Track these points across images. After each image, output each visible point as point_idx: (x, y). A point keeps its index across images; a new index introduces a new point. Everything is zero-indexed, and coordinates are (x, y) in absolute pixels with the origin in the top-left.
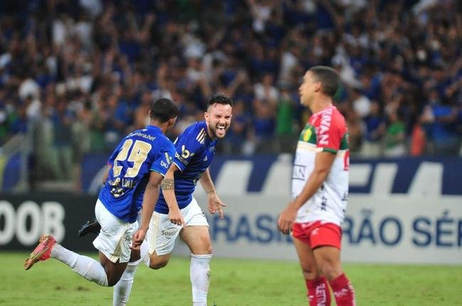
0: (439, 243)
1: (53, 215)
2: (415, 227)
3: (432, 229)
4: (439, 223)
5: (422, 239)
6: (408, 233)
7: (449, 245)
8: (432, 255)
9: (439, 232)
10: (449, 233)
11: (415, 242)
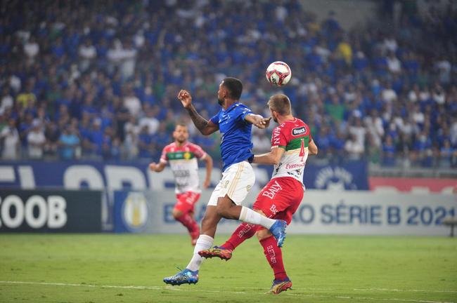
0: (338, 222)
1: (56, 206)
2: (323, 210)
3: (334, 212)
4: (338, 208)
5: (327, 218)
6: (318, 215)
7: (344, 222)
8: (334, 228)
9: (338, 215)
10: (344, 214)
11: (323, 221)
